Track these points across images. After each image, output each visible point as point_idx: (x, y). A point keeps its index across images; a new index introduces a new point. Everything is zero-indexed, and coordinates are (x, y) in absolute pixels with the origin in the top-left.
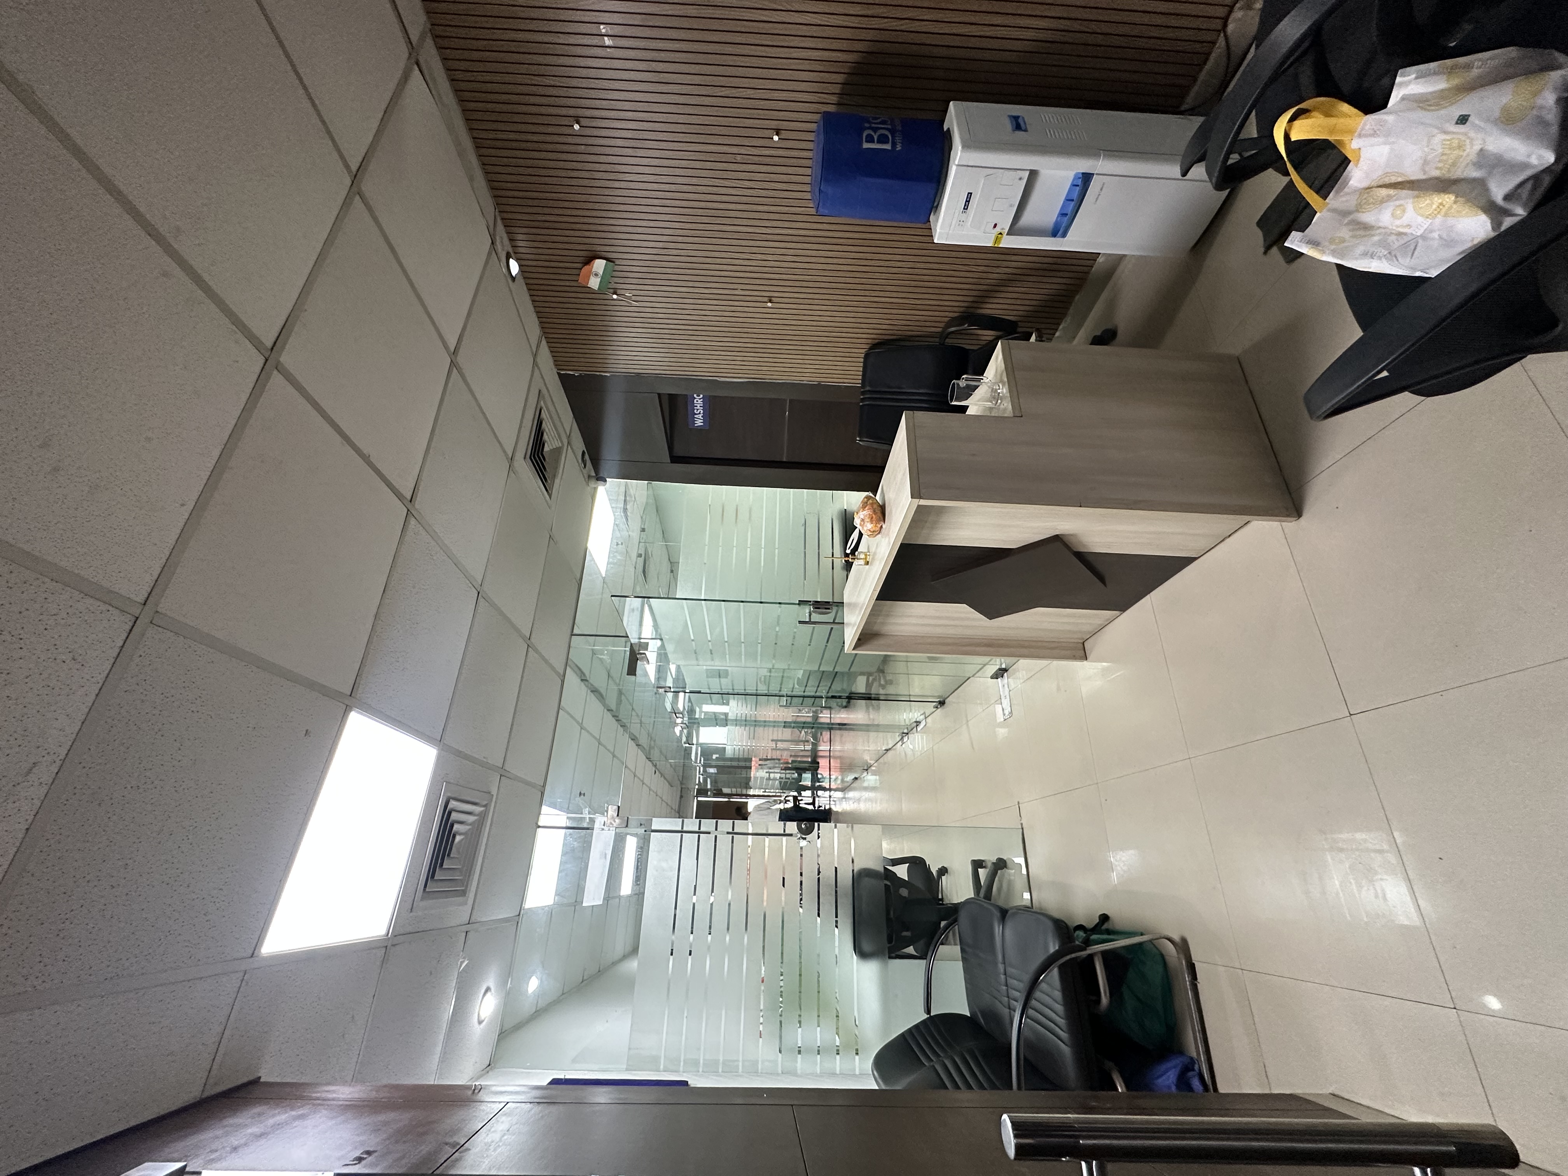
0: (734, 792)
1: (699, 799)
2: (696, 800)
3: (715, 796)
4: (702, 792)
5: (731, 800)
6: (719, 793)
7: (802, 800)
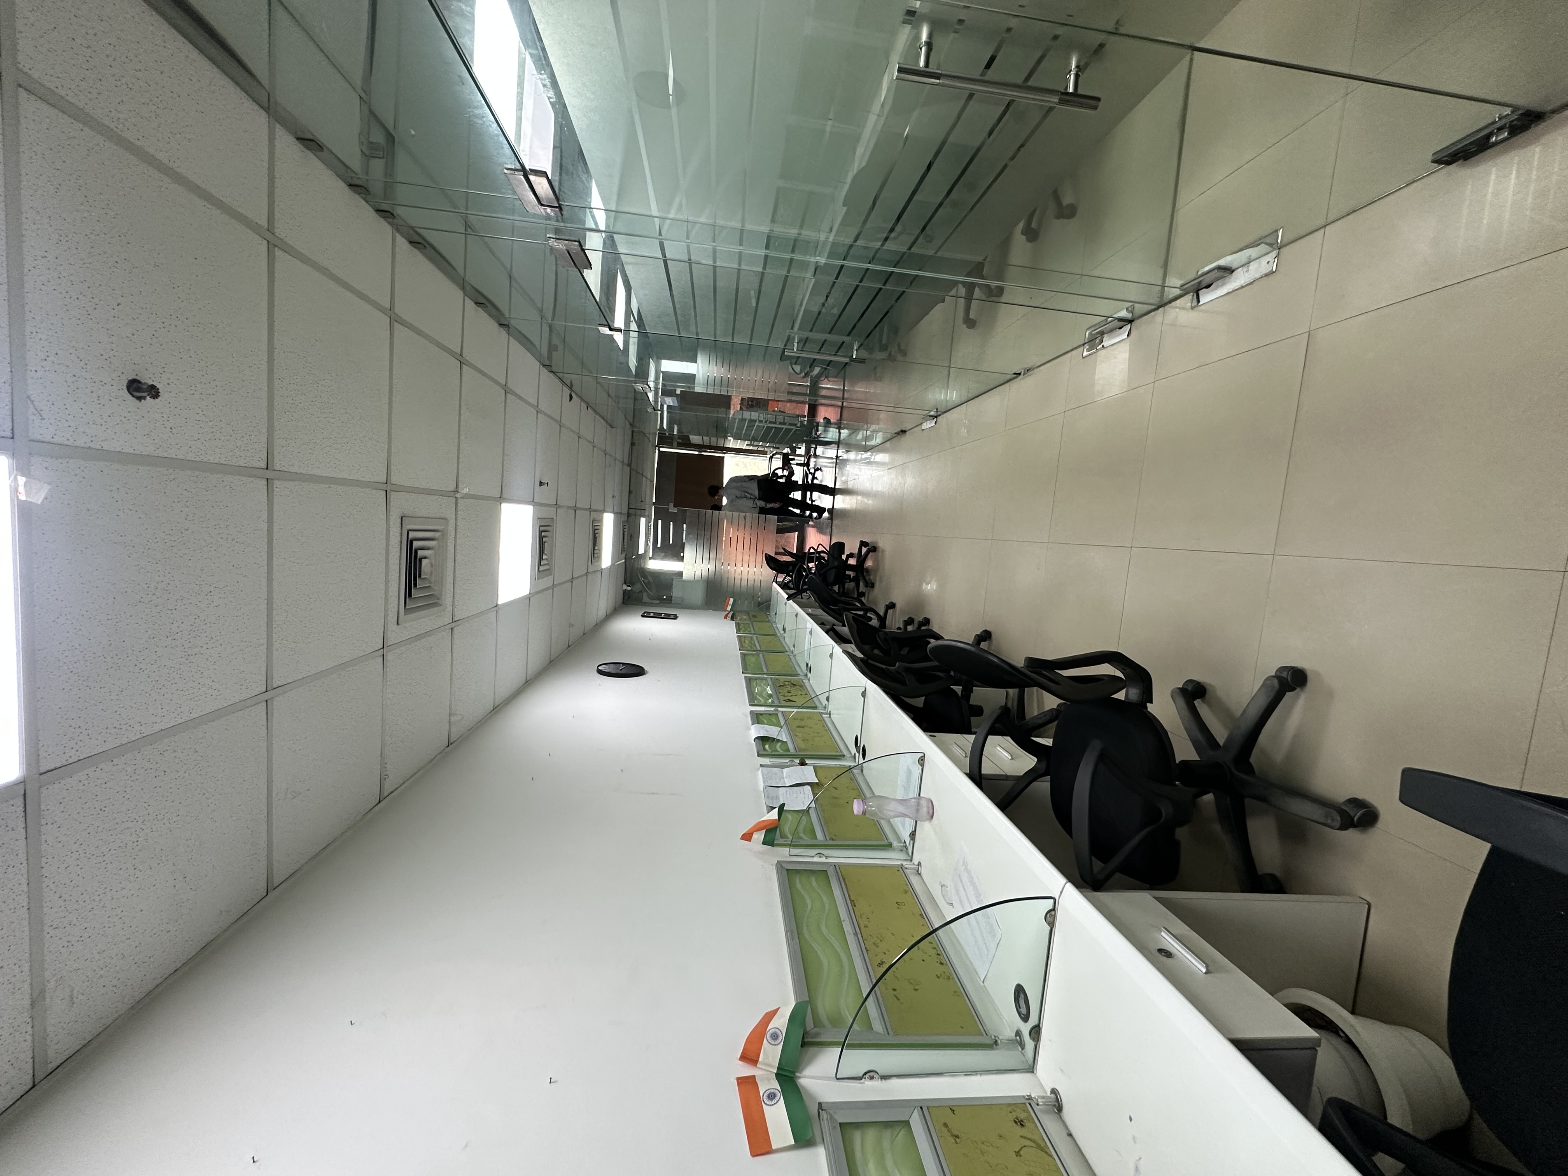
0: (707, 443)
1: (661, 449)
2: (657, 451)
3: (680, 446)
4: (665, 439)
5: (703, 453)
6: (687, 444)
7: (793, 459)
